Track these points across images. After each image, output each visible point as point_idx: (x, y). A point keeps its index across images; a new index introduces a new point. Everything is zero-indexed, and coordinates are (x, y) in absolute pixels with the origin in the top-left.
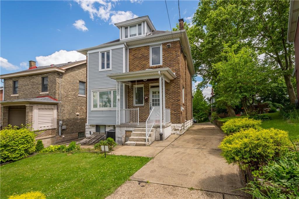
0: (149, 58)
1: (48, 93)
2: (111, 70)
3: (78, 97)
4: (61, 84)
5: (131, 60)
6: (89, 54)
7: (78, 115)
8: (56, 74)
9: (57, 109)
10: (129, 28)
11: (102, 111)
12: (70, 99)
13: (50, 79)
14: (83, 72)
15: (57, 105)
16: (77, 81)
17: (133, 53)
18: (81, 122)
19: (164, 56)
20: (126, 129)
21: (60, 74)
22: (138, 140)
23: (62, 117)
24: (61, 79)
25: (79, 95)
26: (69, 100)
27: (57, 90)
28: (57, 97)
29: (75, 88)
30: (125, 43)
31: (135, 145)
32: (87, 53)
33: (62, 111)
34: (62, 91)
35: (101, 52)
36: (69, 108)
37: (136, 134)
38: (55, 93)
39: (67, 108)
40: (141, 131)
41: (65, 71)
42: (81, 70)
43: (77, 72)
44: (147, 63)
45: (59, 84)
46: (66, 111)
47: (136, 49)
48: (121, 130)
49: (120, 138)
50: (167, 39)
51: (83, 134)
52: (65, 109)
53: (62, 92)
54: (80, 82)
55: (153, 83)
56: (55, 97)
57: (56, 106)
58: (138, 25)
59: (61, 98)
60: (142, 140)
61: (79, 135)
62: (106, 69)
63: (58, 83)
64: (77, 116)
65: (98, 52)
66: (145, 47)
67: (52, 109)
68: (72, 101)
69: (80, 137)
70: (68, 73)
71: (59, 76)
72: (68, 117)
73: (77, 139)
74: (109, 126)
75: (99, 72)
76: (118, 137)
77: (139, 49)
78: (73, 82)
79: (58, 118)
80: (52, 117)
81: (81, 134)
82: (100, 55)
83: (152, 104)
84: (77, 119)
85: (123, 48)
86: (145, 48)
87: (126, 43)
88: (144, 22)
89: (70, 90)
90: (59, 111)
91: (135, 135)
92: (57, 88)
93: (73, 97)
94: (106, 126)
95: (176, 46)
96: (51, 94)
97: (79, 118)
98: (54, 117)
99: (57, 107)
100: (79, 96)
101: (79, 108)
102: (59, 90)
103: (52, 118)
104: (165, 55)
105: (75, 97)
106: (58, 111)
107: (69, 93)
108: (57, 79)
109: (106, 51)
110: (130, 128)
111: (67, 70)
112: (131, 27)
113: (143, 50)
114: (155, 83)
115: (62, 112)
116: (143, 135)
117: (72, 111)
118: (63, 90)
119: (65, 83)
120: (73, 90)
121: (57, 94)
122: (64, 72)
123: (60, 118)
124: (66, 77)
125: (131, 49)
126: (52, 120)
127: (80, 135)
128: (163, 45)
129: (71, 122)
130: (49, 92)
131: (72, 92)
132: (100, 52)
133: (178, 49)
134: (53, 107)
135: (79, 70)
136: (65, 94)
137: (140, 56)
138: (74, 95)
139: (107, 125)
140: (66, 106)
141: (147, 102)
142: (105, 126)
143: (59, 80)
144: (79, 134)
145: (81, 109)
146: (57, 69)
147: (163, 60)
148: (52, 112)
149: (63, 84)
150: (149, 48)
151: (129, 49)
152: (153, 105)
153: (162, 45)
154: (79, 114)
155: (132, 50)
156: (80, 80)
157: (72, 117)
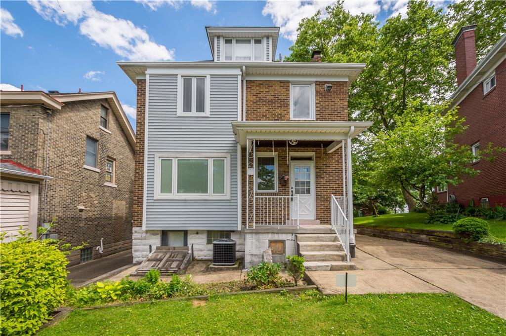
0: (289, 105)
1: (9, 152)
2: (208, 117)
3: (82, 170)
4: (50, 134)
5: (252, 103)
6: (150, 74)
7: (81, 210)
8: (39, 109)
9: (40, 194)
10: (234, 42)
11: (185, 201)
12: (66, 172)
13: (18, 119)
14: (94, 117)
15: (38, 185)
16: (82, 134)
17: (256, 89)
18: (86, 226)
19: (318, 105)
20: (271, 237)
21: (48, 111)
22: (327, 258)
23: (48, 214)
24: (50, 125)
25: (85, 166)
26: (64, 175)
27: (40, 147)
28: (39, 164)
29: (79, 149)
30: (244, 68)
31: (329, 268)
32: (146, 72)
33: (49, 200)
34: (51, 153)
35: (182, 76)
36: (63, 193)
37: (311, 246)
38: (33, 155)
39: (60, 193)
40: (315, 241)
41: (62, 107)
42: (91, 113)
43: (83, 114)
44: (285, 112)
45: (44, 134)
46: (57, 200)
47: (261, 83)
48: (258, 240)
49: (255, 255)
50: (324, 76)
51: (89, 251)
52: (56, 195)
53: (52, 155)
54: (88, 137)
55: (298, 151)
56: (35, 165)
57: (37, 187)
58: (255, 40)
59: (47, 169)
60: (336, 258)
61: (81, 255)
62: (194, 113)
63: (42, 133)
64: (81, 213)
65: (177, 75)
66: (281, 82)
67: (27, 192)
68: (70, 178)
69: (84, 259)
70: (65, 114)
71: (45, 116)
72: (61, 214)
73: (79, 263)
74: (197, 233)
75: (178, 117)
76: (252, 255)
77: (268, 84)
78: (75, 136)
79: (41, 214)
80: (27, 212)
81: (86, 252)
82: (180, 83)
83: (294, 190)
84: (79, 219)
85: (237, 75)
86: (282, 85)
87: (246, 67)
88: (268, 37)
89: (67, 152)
90: (43, 199)
91: (309, 248)
92: (41, 144)
93: (73, 168)
94: (189, 232)
95: (342, 90)
96: (21, 158)
97: (84, 217)
98: (32, 213)
99: (39, 190)
100: (84, 168)
101: (84, 194)
102: (44, 149)
103: (27, 216)
104: (321, 103)
105: (76, 170)
106: (40, 200)
107: (66, 159)
108: (42, 123)
109: (195, 76)
110: (280, 235)
111: (67, 105)
112: (238, 41)
113: (277, 88)
114: (300, 151)
115: (50, 202)
116: (328, 249)
117: (69, 201)
118: (54, 150)
119: (59, 134)
120: (74, 153)
121: (40, 158)
122: (59, 108)
123: (45, 215)
124: (60, 122)
125: (251, 81)
126: (27, 220)
127: (84, 255)
128: (316, 85)
129: (66, 226)
130: (12, 152)
131: (72, 158)
132: (179, 77)
133: (345, 95)
134: (29, 187)
135: (86, 112)
136: (57, 159)
137: (269, 98)
138: (76, 165)
139: (190, 230)
140: (58, 189)
141: (285, 185)
142: (185, 233)
143: (44, 125)
144: (83, 253)
145: (89, 197)
146: (45, 97)
147: (316, 111)
148: (28, 201)
149: (54, 135)
150: (289, 86)
151: (246, 81)
152: (297, 192)
153: (314, 84)
154: (83, 208)
155: (252, 84)
156: (89, 134)
157: (69, 214)
